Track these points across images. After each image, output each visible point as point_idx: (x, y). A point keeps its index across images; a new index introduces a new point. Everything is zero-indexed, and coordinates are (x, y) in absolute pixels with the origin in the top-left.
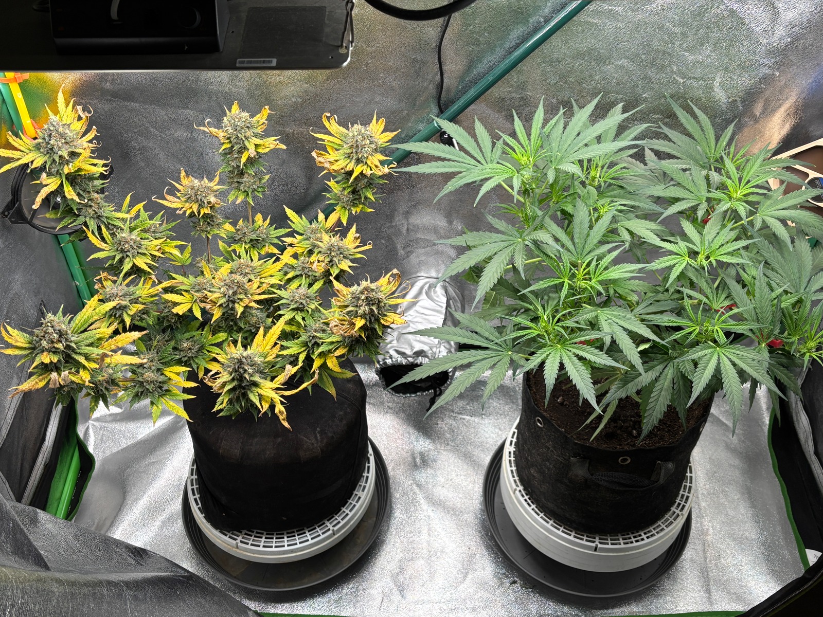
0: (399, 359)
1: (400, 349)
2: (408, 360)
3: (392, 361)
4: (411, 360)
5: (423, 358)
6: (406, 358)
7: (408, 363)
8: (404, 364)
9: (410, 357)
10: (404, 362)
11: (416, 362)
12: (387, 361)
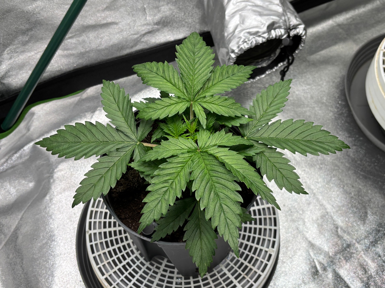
0: (254, 40)
1: (251, 30)
2: (264, 37)
3: (248, 44)
4: (266, 35)
5: (277, 30)
6: (260, 36)
7: (264, 40)
8: (261, 42)
9: (264, 33)
10: (260, 40)
11: (271, 37)
12: (242, 46)
